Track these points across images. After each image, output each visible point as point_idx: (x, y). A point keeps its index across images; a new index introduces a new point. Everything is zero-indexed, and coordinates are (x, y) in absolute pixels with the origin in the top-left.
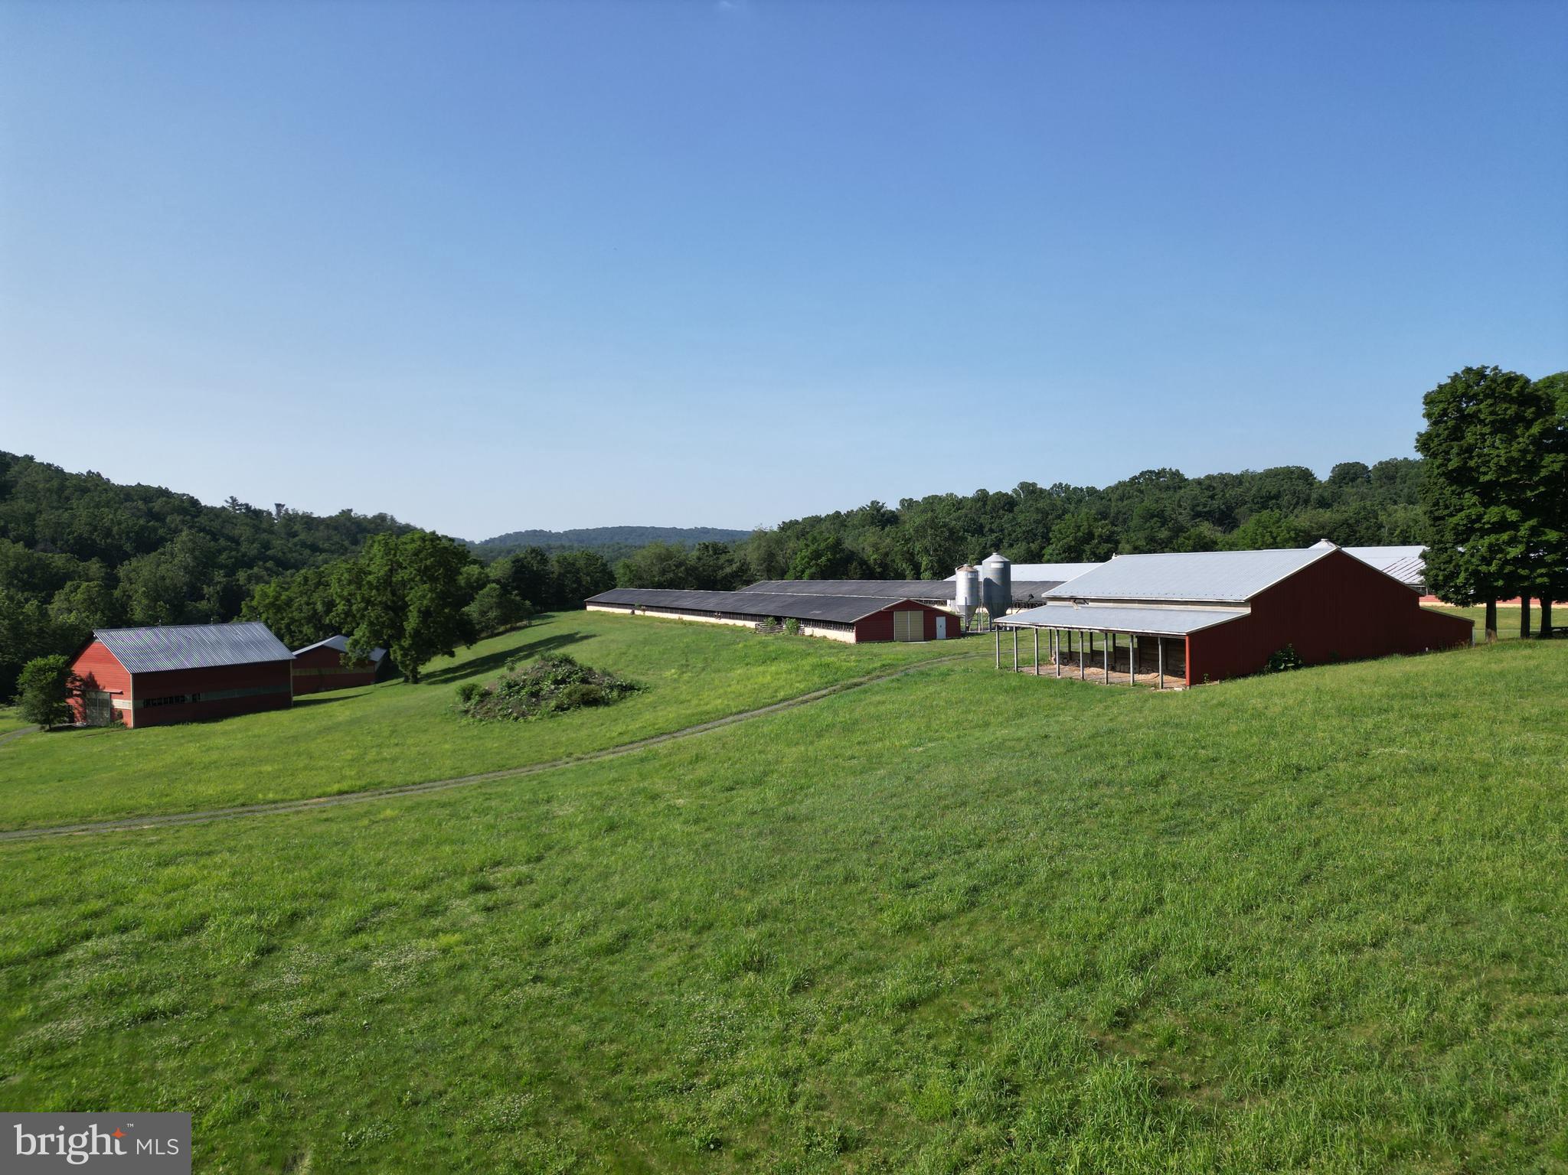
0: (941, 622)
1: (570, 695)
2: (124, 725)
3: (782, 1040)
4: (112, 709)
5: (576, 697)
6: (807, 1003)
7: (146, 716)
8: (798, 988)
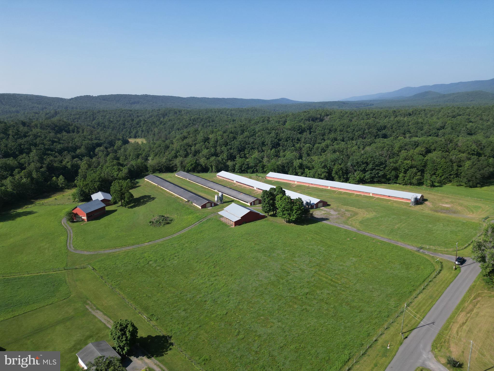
0: (213, 204)
1: (165, 223)
2: (85, 221)
3: (199, 266)
4: (82, 219)
5: (166, 223)
6: (200, 264)
7: (88, 220)
8: (200, 263)
